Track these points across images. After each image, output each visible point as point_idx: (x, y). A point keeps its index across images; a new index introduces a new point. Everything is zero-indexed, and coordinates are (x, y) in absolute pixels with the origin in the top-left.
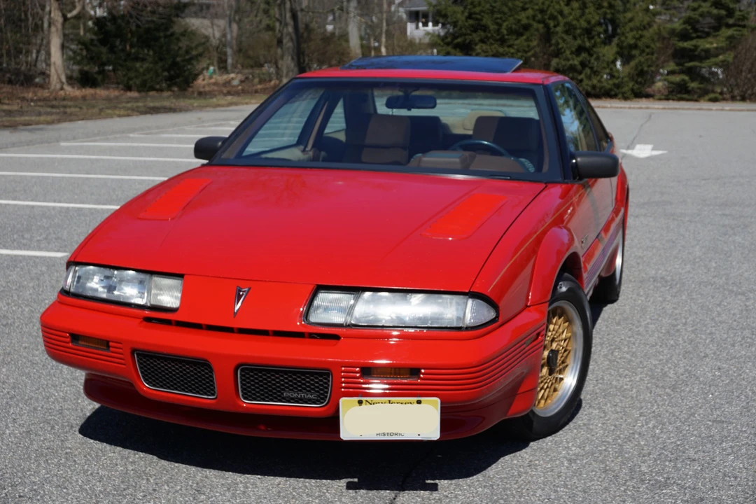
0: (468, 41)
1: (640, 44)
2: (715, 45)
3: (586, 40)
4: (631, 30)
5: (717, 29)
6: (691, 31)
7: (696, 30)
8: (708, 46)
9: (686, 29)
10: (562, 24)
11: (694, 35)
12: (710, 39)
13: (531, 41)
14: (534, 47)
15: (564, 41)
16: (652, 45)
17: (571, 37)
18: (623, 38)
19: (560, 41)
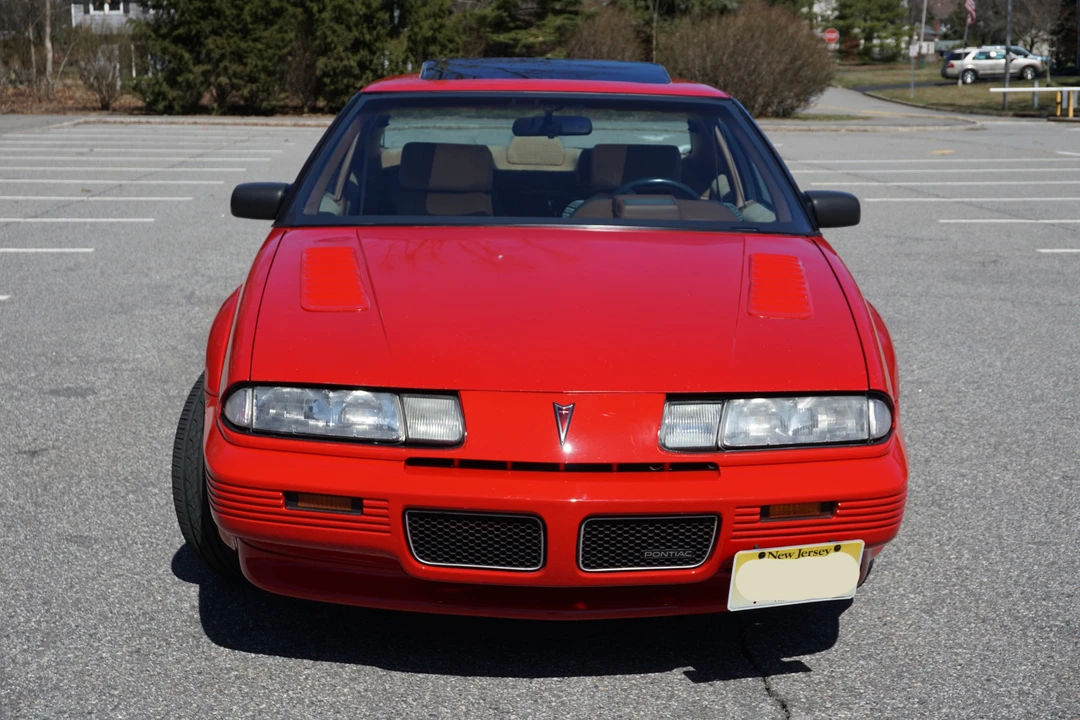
0: (194, 32)
1: (440, 36)
2: (541, 39)
3: (365, 30)
4: (427, 17)
5: (541, 15)
6: (508, 19)
7: (514, 19)
8: (532, 40)
9: (501, 17)
10: (329, 8)
11: (512, 25)
12: (533, 30)
13: (286, 32)
14: (291, 41)
15: (334, 32)
16: (457, 39)
17: (343, 26)
18: (416, 29)
19: (328, 33)
